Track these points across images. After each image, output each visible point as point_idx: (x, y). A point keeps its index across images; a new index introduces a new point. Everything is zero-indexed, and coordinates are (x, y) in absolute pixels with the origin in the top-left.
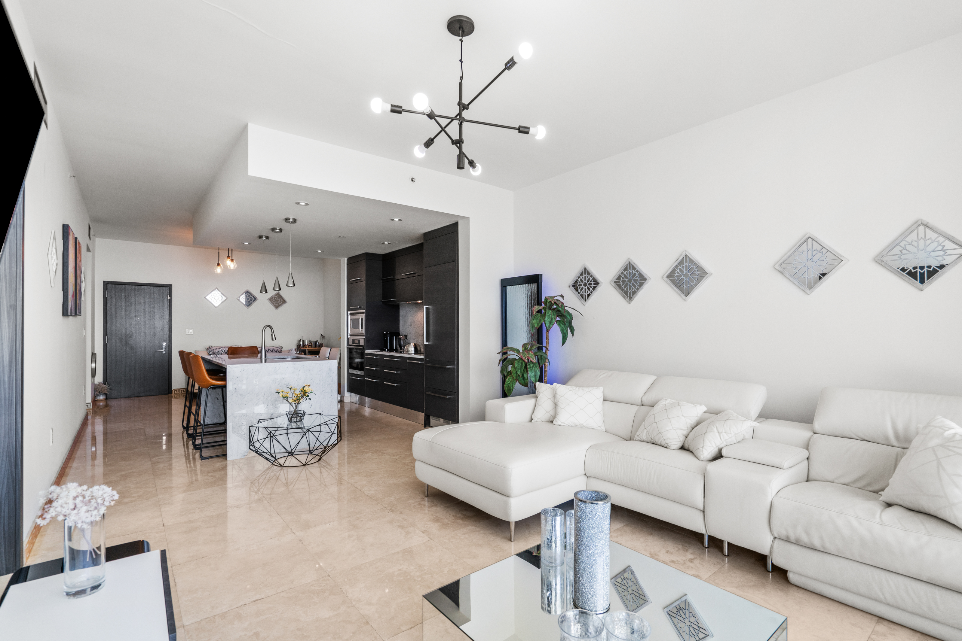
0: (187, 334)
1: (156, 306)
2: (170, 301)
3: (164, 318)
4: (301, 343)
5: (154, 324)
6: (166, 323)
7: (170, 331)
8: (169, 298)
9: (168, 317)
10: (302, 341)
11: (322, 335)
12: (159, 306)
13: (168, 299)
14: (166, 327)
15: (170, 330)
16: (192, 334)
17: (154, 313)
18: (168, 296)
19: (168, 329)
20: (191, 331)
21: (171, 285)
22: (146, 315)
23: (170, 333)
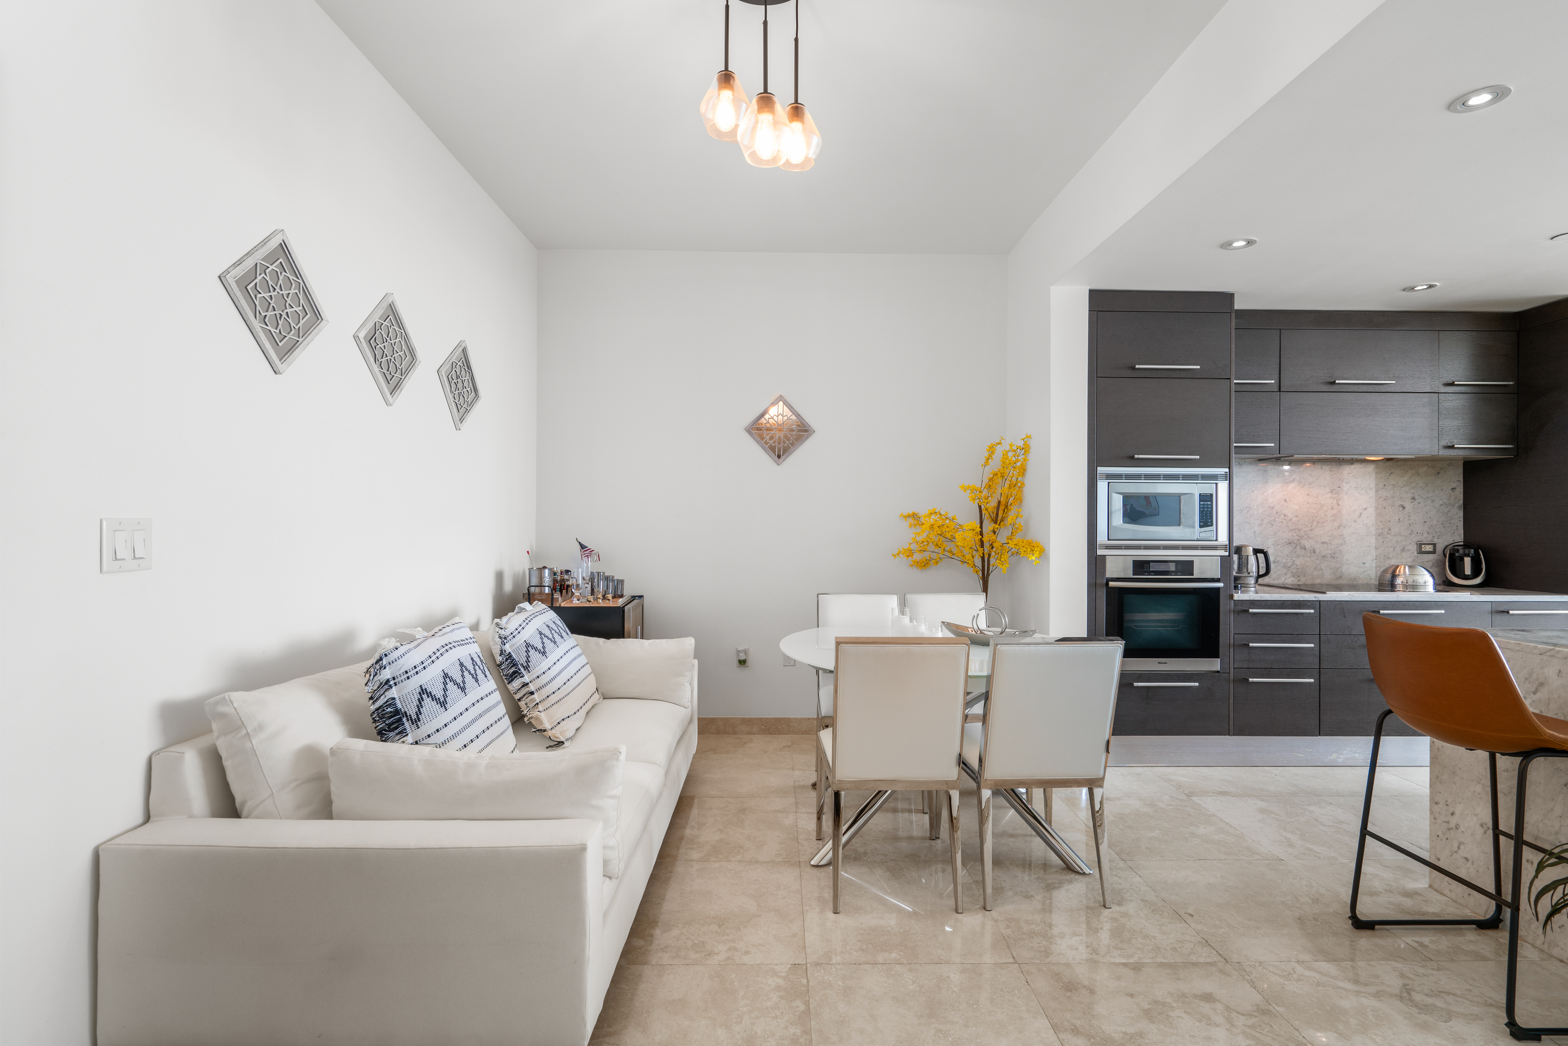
11: (582, 546)
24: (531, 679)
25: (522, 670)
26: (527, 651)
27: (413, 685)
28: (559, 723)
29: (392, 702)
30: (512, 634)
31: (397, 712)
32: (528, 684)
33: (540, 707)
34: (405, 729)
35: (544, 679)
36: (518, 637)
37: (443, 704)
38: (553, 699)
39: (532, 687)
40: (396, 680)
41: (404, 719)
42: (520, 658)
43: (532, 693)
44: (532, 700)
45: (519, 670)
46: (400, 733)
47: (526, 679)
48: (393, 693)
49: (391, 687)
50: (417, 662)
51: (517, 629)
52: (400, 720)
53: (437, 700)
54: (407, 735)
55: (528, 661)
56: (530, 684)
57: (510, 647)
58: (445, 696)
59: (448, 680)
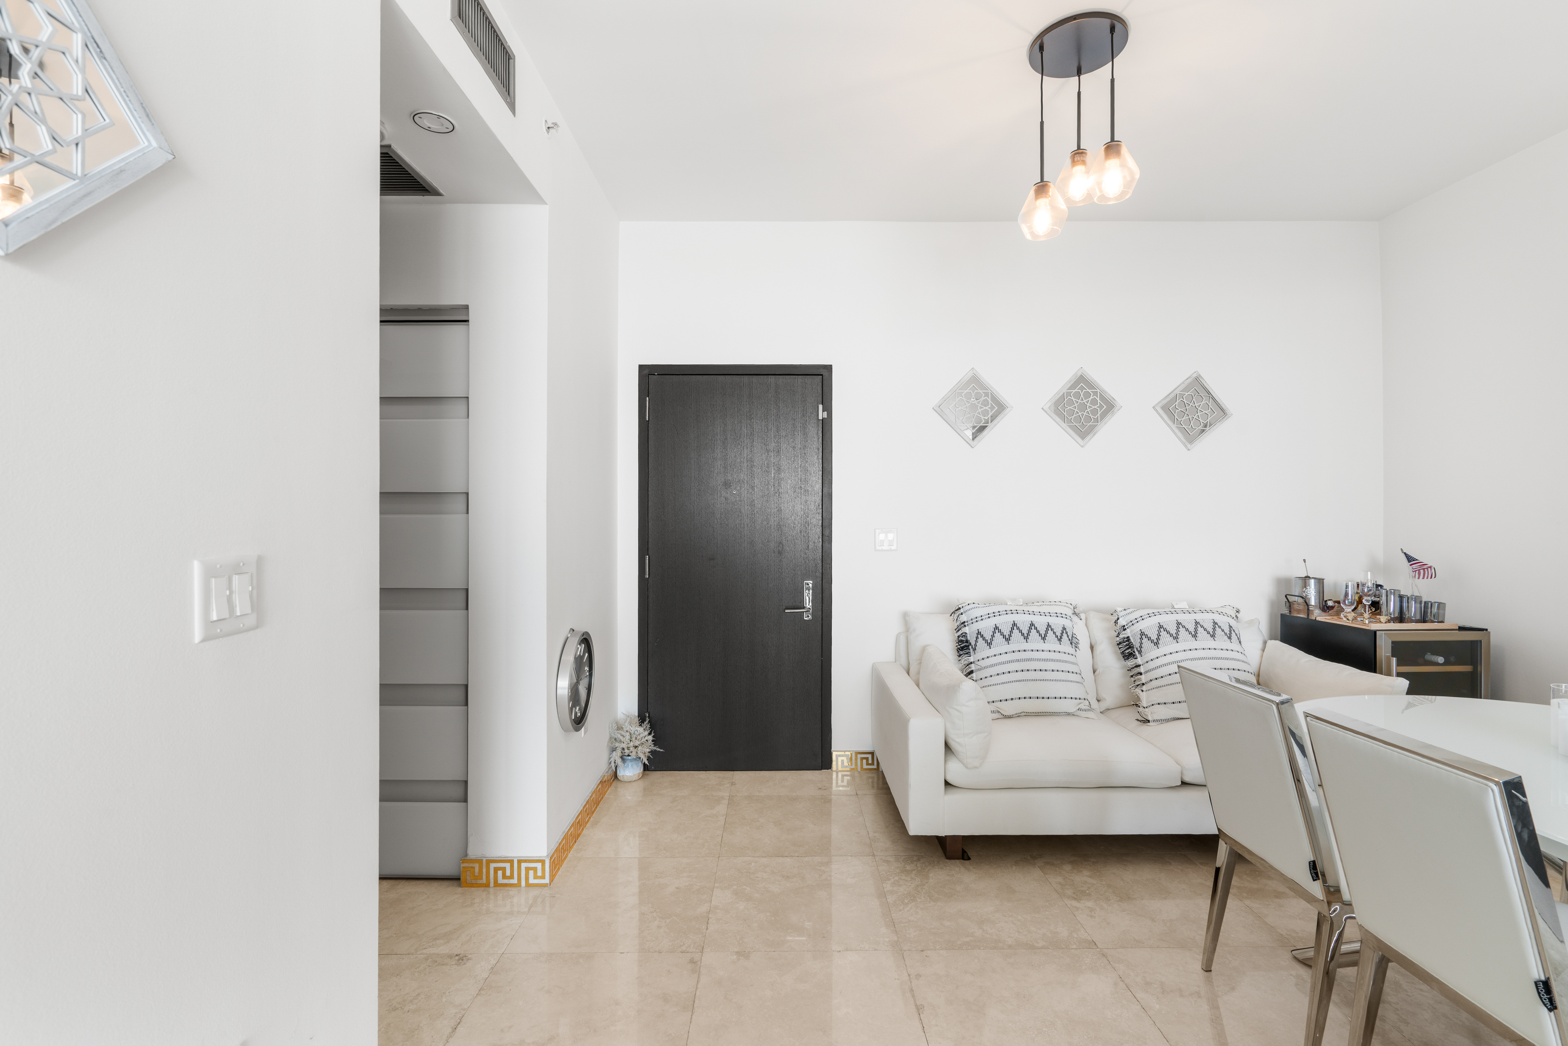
0: (878, 548)
1: (784, 446)
2: (826, 427)
3: (806, 491)
4: (1312, 593)
5: (780, 510)
6: (812, 507)
7: (826, 538)
8: (822, 415)
9: (818, 486)
10: (1312, 582)
11: (1410, 559)
12: (794, 447)
13: (820, 418)
14: (814, 521)
15: (826, 533)
16: (894, 548)
17: (779, 470)
18: (821, 407)
19: (819, 530)
20: (891, 536)
21: (829, 368)
22: (756, 481)
23: (826, 545)
24: (1143, 662)
25: (1137, 653)
26: (1141, 639)
27: (975, 627)
28: (1153, 705)
29: (964, 635)
30: (1131, 622)
31: (967, 641)
32: (1140, 666)
33: (1144, 688)
34: (970, 653)
35: (1152, 665)
36: (1136, 625)
37: (989, 644)
38: (1155, 683)
39: (1142, 670)
40: (968, 623)
41: (970, 647)
42: (1136, 642)
43: (1141, 674)
44: (1138, 679)
45: (1134, 652)
46: (967, 653)
47: (1139, 661)
48: (966, 630)
49: (965, 626)
50: (978, 615)
51: (1136, 619)
52: (968, 646)
53: (986, 641)
54: (970, 656)
55: (1141, 647)
56: (1141, 666)
57: (1131, 632)
58: (992, 640)
59: (997, 631)
